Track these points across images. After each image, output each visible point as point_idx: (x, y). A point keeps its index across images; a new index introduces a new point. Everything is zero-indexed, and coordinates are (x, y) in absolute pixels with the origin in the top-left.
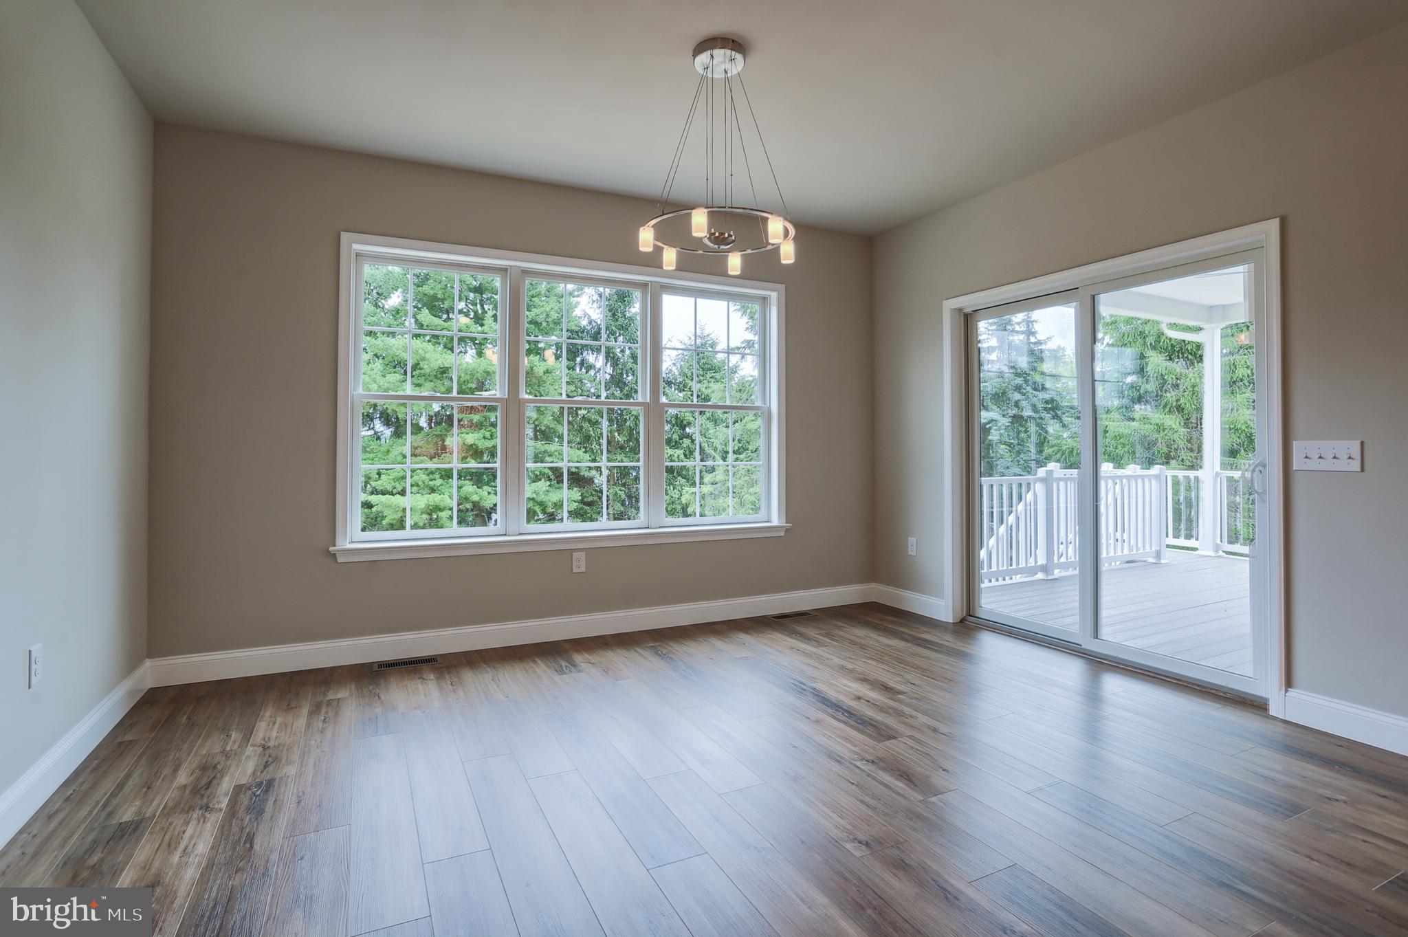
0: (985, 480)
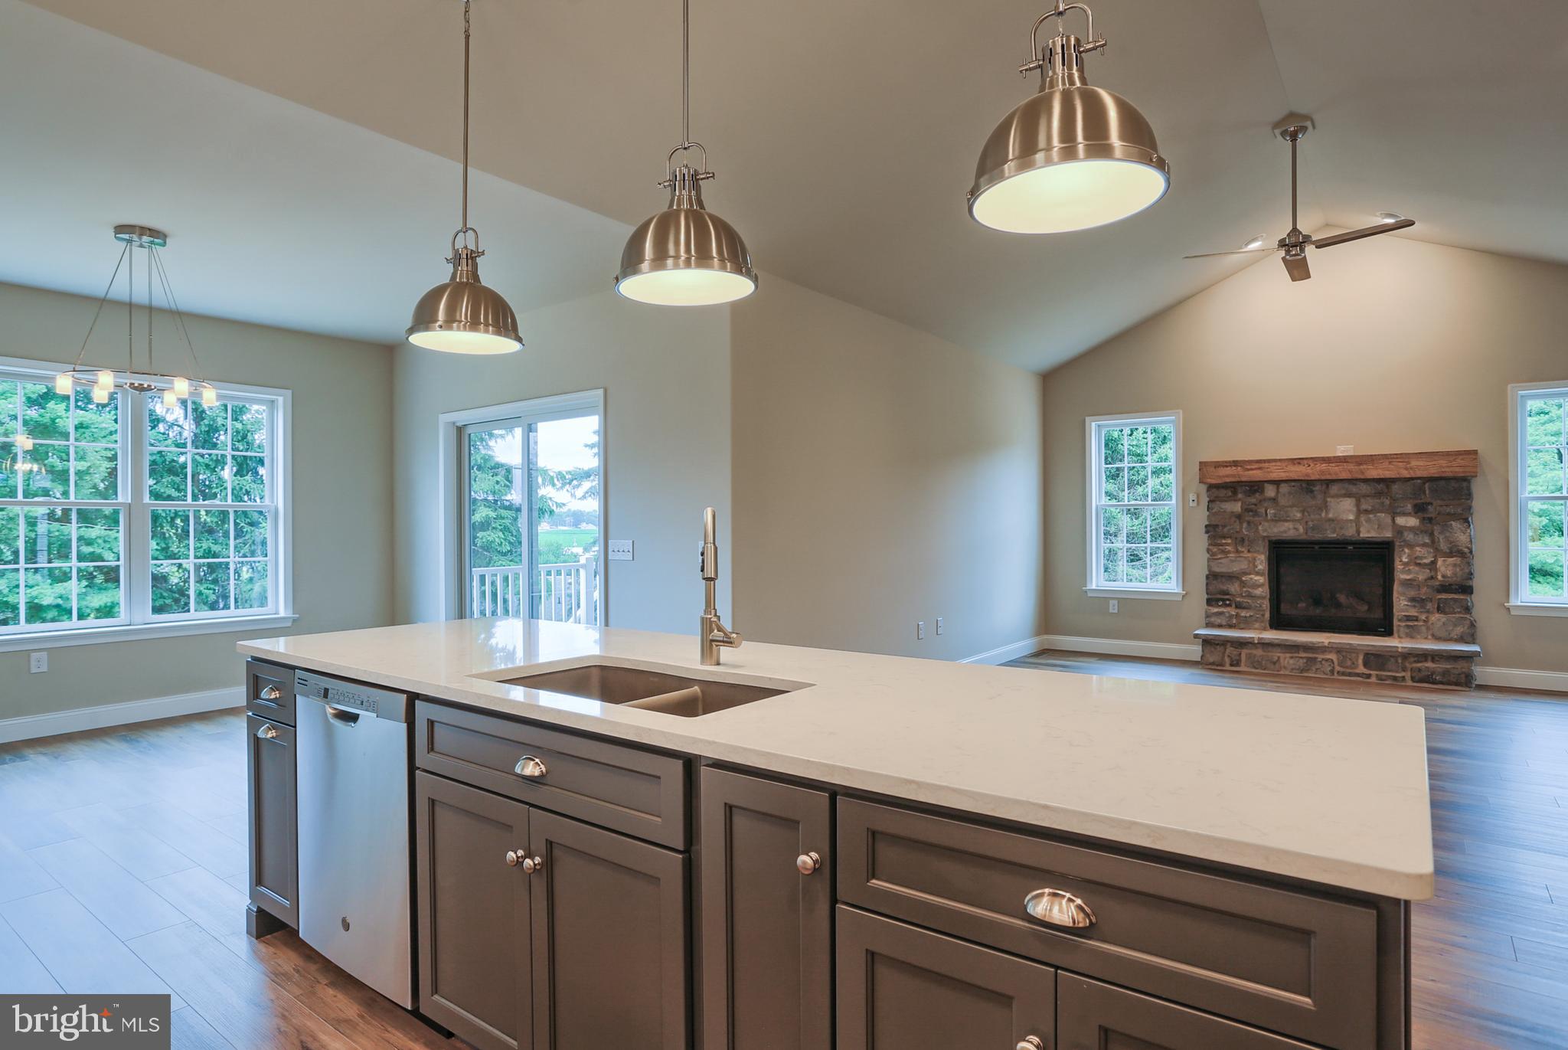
0: (477, 572)
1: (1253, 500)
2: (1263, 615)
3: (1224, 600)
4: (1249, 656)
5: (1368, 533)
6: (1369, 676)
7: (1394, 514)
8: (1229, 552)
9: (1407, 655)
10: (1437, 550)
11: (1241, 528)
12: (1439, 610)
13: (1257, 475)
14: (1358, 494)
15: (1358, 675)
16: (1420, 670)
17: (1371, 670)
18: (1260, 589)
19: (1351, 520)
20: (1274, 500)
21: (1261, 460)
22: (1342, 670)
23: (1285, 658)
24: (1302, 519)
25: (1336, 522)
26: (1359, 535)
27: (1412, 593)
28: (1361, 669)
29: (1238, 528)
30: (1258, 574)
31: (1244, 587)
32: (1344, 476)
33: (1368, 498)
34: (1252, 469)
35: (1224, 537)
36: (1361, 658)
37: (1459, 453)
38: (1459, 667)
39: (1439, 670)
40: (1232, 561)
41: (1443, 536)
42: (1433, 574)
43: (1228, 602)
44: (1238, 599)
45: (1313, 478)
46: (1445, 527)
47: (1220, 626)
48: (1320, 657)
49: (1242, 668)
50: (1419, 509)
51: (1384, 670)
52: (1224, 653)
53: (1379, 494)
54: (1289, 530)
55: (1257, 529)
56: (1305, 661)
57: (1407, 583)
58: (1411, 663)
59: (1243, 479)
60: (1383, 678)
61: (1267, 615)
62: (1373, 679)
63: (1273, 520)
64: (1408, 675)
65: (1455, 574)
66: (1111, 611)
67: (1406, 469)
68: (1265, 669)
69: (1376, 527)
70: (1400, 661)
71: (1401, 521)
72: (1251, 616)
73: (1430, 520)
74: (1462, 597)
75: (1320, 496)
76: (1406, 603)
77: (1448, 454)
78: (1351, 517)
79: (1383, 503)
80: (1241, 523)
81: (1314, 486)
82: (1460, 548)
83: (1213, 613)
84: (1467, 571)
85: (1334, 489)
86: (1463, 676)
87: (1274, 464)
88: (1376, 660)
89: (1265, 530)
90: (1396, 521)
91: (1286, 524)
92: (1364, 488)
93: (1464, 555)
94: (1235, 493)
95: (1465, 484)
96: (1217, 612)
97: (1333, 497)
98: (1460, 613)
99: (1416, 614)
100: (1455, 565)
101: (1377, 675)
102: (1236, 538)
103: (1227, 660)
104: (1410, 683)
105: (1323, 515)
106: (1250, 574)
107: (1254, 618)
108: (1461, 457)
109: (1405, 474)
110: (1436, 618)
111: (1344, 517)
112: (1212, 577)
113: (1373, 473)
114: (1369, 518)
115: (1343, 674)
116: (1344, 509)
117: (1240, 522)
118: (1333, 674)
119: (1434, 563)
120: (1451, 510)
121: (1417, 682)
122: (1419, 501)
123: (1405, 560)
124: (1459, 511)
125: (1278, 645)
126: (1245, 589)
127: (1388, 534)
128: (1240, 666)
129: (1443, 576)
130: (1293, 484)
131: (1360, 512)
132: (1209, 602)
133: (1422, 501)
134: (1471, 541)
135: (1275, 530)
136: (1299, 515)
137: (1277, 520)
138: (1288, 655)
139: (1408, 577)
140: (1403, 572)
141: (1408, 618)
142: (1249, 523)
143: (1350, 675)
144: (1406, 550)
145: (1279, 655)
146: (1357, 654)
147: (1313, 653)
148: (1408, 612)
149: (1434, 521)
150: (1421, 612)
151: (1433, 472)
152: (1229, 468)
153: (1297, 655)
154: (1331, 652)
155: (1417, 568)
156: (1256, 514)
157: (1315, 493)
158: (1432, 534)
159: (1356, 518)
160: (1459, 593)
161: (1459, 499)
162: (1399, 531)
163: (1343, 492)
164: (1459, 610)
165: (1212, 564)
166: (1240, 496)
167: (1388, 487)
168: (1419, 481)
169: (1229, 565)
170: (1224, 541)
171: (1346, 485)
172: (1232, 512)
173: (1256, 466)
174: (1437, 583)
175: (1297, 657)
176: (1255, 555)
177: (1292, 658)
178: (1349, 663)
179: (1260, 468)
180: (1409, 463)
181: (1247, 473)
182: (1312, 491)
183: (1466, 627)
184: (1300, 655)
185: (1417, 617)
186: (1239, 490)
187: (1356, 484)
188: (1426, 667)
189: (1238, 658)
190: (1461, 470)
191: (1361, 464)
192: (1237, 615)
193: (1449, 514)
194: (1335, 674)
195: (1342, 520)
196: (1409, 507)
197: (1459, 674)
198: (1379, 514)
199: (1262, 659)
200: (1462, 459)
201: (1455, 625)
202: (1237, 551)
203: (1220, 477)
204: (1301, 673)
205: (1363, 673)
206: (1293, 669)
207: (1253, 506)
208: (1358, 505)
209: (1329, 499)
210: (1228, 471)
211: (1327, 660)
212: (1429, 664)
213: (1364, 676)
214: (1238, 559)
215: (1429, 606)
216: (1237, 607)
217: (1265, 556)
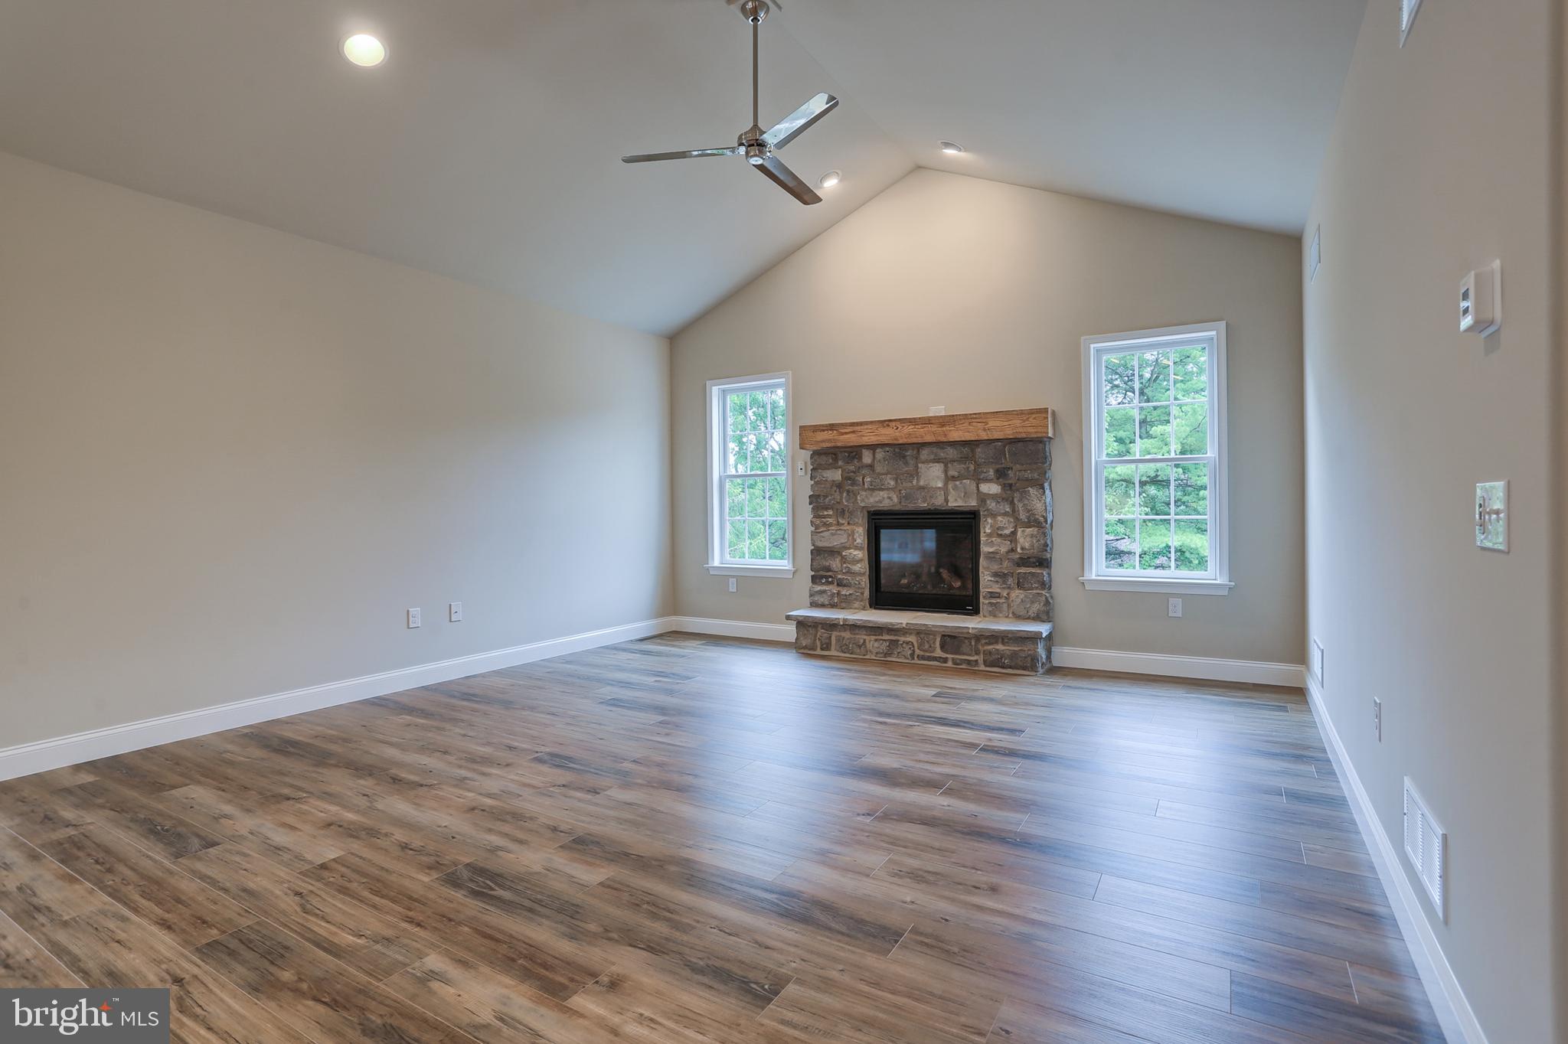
1: (852, 468)
2: (862, 594)
3: (826, 577)
4: (839, 639)
5: (955, 502)
6: (945, 660)
7: (979, 481)
8: (830, 525)
9: (980, 637)
10: (1017, 519)
11: (841, 499)
12: (1020, 586)
13: (851, 439)
14: (945, 458)
15: (935, 659)
16: (990, 653)
17: (947, 653)
18: (859, 565)
19: (939, 488)
20: (871, 467)
21: (854, 423)
22: (922, 653)
23: (870, 641)
24: (896, 487)
25: (926, 490)
26: (947, 504)
27: (995, 567)
28: (938, 653)
29: (838, 498)
30: (856, 548)
31: (845, 563)
32: (929, 438)
33: (955, 464)
34: (846, 433)
35: (827, 509)
36: (938, 640)
37: (1032, 412)
38: (1026, 649)
39: (1008, 652)
40: (833, 534)
41: (1022, 505)
42: (1013, 545)
43: (830, 580)
44: (839, 576)
45: (901, 442)
46: (1024, 494)
47: (823, 606)
48: (902, 639)
49: (833, 652)
50: (1001, 474)
51: (960, 654)
52: (816, 636)
53: (964, 459)
54: (886, 499)
55: (856, 499)
56: (888, 644)
57: (991, 556)
58: (983, 646)
59: (839, 444)
60: (958, 661)
61: (867, 593)
62: (950, 664)
63: (869, 489)
64: (980, 658)
65: (1032, 546)
66: (731, 590)
67: (985, 430)
68: (851, 654)
69: (963, 494)
70: (973, 643)
71: (985, 488)
72: (850, 594)
73: (1010, 485)
74: (1038, 571)
75: (912, 462)
76: (990, 578)
77: (1021, 413)
78: (940, 485)
79: (968, 468)
80: (841, 493)
81: (907, 450)
82: (1037, 516)
83: (816, 592)
84: (1043, 542)
85: (925, 453)
86: (1029, 659)
87: (866, 427)
88: (952, 641)
89: (863, 500)
90: (980, 488)
91: (881, 493)
92: (951, 453)
93: (1038, 523)
94: (836, 460)
95: (1041, 446)
96: (820, 591)
97: (923, 463)
98: (1037, 588)
99: (998, 590)
100: (1032, 536)
101: (953, 659)
102: (837, 509)
103: (818, 643)
104: (982, 667)
105: (915, 482)
106: (849, 548)
107: (854, 597)
108: (1034, 416)
109: (984, 436)
110: (1017, 595)
111: (933, 484)
112: (817, 552)
113: (956, 435)
114: (956, 485)
115: (923, 658)
116: (933, 475)
117: (840, 491)
118: (913, 659)
119: (1014, 533)
120: (1028, 475)
121: (989, 666)
122: (1000, 466)
123: (988, 531)
124: (1036, 476)
125: (865, 627)
126: (845, 565)
127: (973, 503)
128: (830, 650)
129: (1022, 549)
130: (887, 449)
131: (949, 479)
132: (815, 579)
133: (1003, 466)
134: (1046, 509)
135: (872, 500)
136: (892, 483)
137: (873, 489)
138: (873, 638)
139: (991, 550)
140: (987, 544)
141: (992, 595)
142: (848, 491)
143: (929, 659)
144: (989, 520)
145: (865, 637)
146: (935, 636)
147: (895, 635)
148: (991, 587)
149: (1013, 488)
150: (1004, 588)
151: (1009, 432)
152: (826, 432)
153: (880, 637)
154: (911, 634)
155: (999, 540)
156: (854, 483)
157: (908, 457)
158: (1012, 503)
159: (944, 485)
160: (1037, 566)
161: (1036, 463)
162: (983, 498)
163: (932, 457)
164: (1036, 585)
165: (815, 537)
166: (840, 463)
167: (973, 451)
168: (1000, 443)
169: (832, 539)
170: (826, 513)
171: (935, 450)
172: (833, 481)
173: (850, 429)
174: (1018, 556)
175: (881, 640)
176: (855, 527)
177: (876, 640)
178: (927, 646)
179: (853, 432)
180: (987, 424)
181: (842, 437)
182: (904, 457)
183: (1042, 604)
184: (883, 638)
185: (999, 594)
186: (840, 456)
187: (943, 448)
188: (997, 650)
189: (827, 641)
190: (1033, 431)
191: (943, 426)
192: (838, 593)
193: (1027, 480)
194: (916, 658)
195: (932, 487)
196: (991, 473)
197: (1026, 657)
198: (965, 481)
199: (849, 643)
200: (1035, 418)
201: (1032, 602)
202: (838, 524)
203: (818, 442)
204: (885, 657)
205: (940, 657)
206: (877, 653)
207: (852, 474)
208: (946, 471)
209: (920, 465)
210: (826, 435)
211: (907, 643)
212: (1000, 647)
213: (942, 660)
214: (839, 532)
215: (1010, 581)
216: (838, 585)
217: (864, 530)
